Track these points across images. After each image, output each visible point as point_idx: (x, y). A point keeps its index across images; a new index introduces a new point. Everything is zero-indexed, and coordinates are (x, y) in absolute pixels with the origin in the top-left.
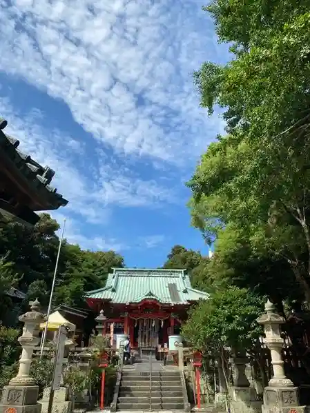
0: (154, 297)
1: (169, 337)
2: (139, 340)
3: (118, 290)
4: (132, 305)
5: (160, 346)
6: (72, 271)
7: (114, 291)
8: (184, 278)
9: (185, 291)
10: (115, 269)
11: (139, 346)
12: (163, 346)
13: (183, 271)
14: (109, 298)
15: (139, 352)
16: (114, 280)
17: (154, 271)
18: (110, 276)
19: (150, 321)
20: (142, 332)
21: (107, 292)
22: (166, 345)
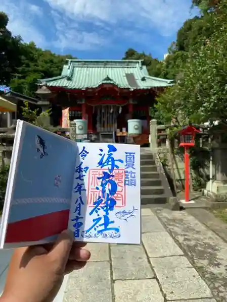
0: (112, 82)
1: (129, 121)
2: (98, 125)
3: (74, 79)
4: (89, 90)
5: (118, 130)
6: (28, 66)
7: (69, 79)
8: (141, 68)
9: (143, 79)
10: (70, 60)
11: (98, 130)
12: (121, 131)
13: (140, 61)
14: (64, 85)
15: (98, 136)
16: (69, 71)
17: (111, 62)
18: (65, 67)
19: (108, 108)
20: (100, 118)
21: (63, 80)
22: (124, 130)
